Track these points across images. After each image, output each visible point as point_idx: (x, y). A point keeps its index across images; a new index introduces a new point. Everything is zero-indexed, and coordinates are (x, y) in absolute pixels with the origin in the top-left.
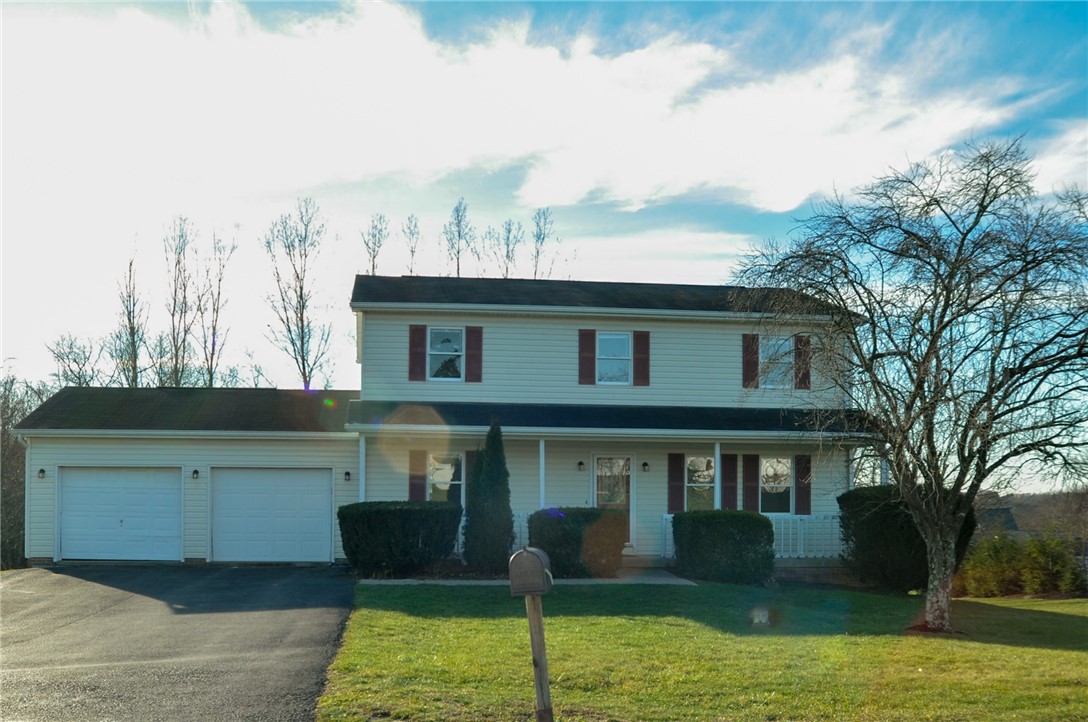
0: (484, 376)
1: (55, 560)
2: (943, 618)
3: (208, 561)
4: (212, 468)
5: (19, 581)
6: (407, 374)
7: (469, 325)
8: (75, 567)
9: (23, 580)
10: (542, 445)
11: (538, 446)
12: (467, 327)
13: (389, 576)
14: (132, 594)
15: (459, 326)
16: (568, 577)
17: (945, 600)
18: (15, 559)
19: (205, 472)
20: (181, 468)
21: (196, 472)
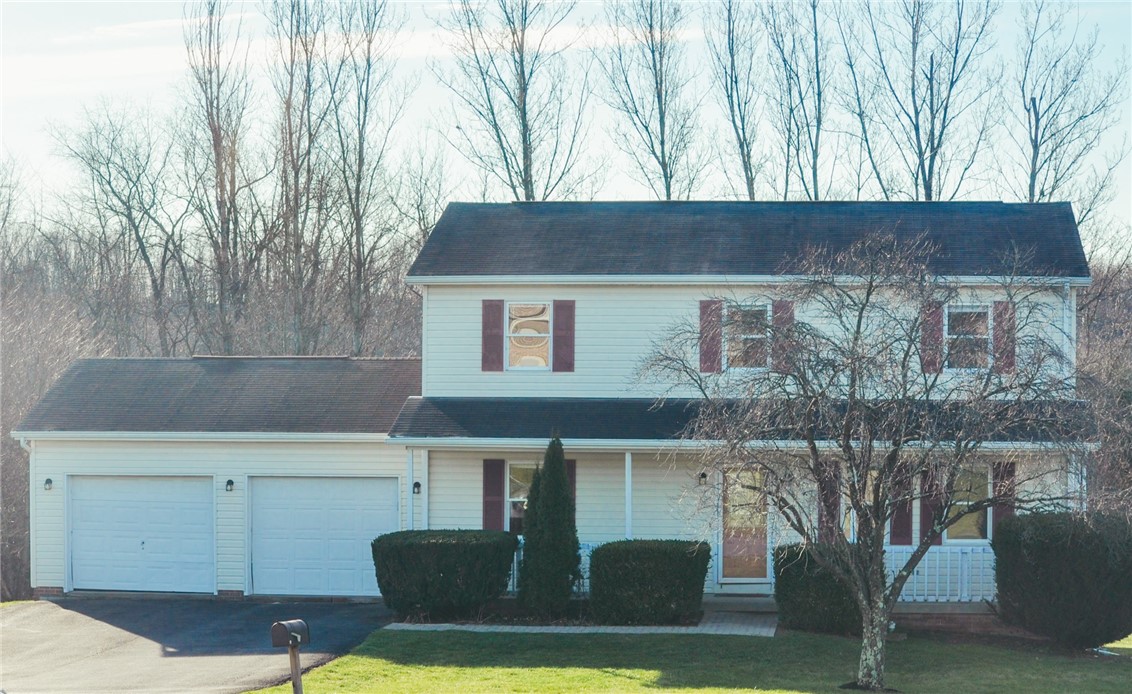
0: (577, 364)
1: (65, 591)
2: (870, 676)
3: (246, 594)
4: (251, 477)
5: (24, 618)
6: (479, 363)
7: (557, 298)
8: (88, 599)
9: (28, 617)
10: (628, 458)
11: (624, 460)
12: (555, 301)
13: (426, 620)
14: (136, 636)
15: (546, 299)
16: (633, 624)
17: (872, 658)
18: (18, 588)
19: (241, 482)
20: (212, 477)
21: (230, 483)
